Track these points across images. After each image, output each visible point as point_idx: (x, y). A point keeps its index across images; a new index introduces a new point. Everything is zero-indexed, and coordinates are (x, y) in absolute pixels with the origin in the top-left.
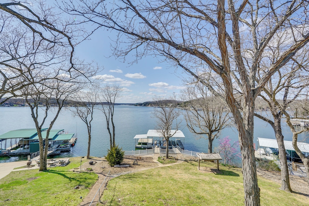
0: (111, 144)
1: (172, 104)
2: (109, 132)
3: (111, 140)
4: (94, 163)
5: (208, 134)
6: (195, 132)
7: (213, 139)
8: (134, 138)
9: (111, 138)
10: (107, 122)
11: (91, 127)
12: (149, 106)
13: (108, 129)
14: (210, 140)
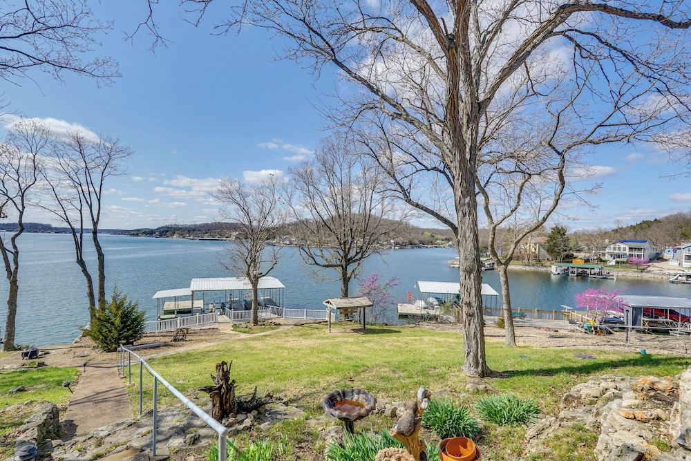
0: (92, 303)
1: (237, 233)
2: (85, 271)
3: (91, 295)
4: (40, 353)
5: (342, 266)
6: (317, 264)
7: (349, 278)
8: (155, 296)
9: (91, 286)
10: (76, 243)
11: (17, 253)
12: (175, 236)
13: (81, 262)
14: (344, 279)
